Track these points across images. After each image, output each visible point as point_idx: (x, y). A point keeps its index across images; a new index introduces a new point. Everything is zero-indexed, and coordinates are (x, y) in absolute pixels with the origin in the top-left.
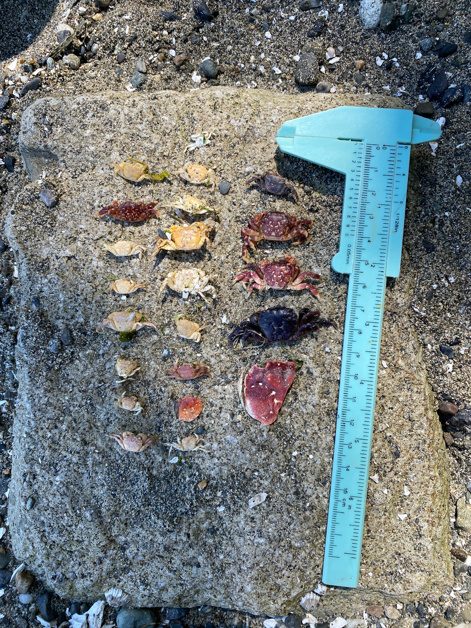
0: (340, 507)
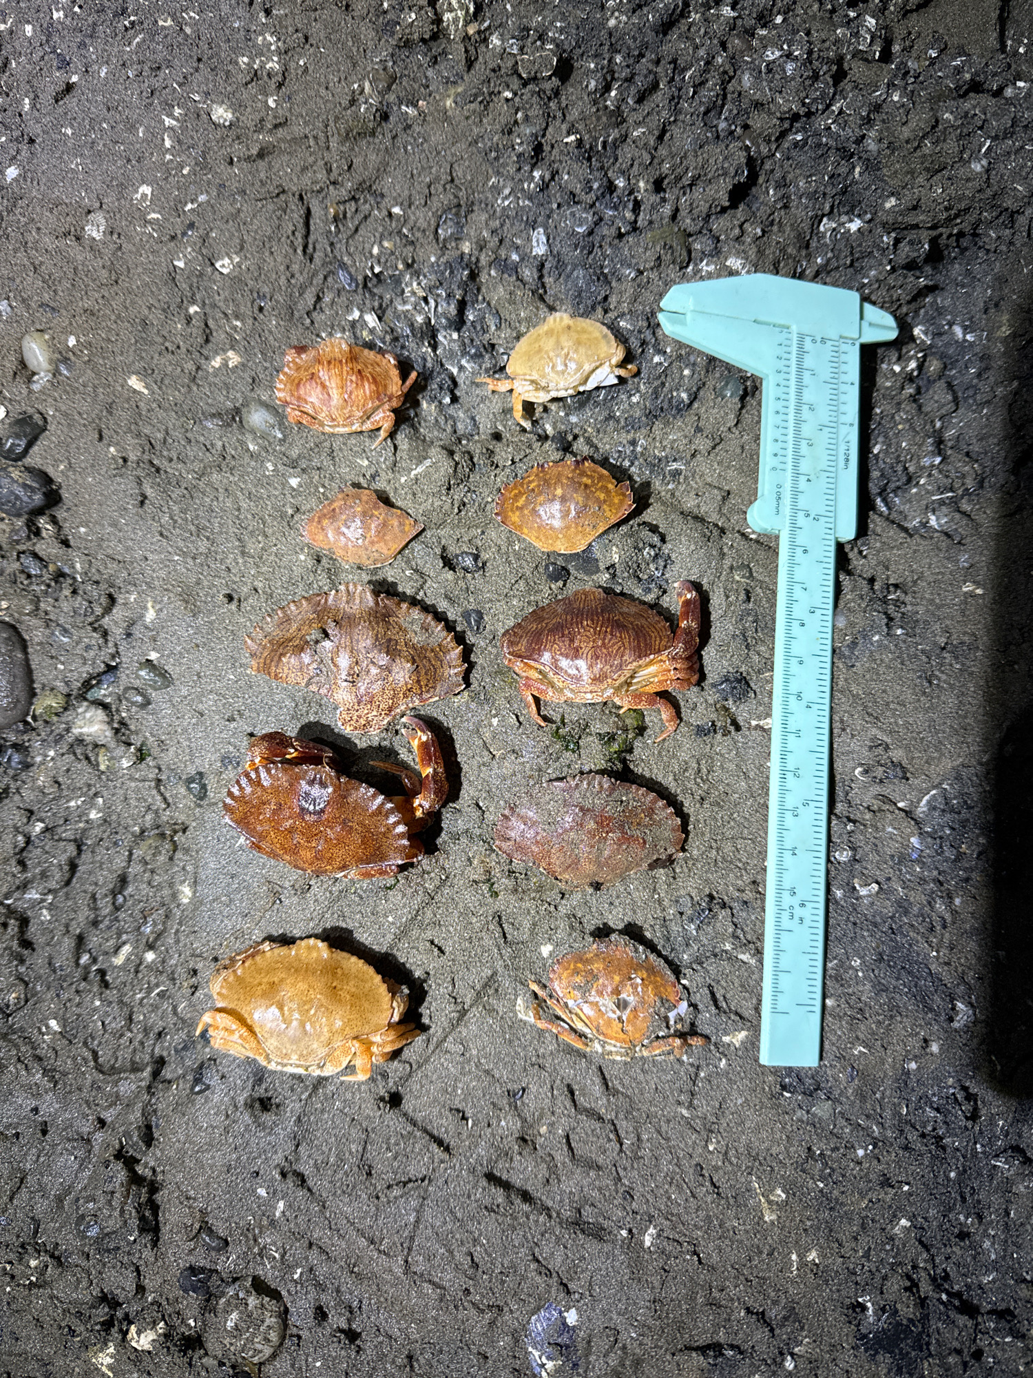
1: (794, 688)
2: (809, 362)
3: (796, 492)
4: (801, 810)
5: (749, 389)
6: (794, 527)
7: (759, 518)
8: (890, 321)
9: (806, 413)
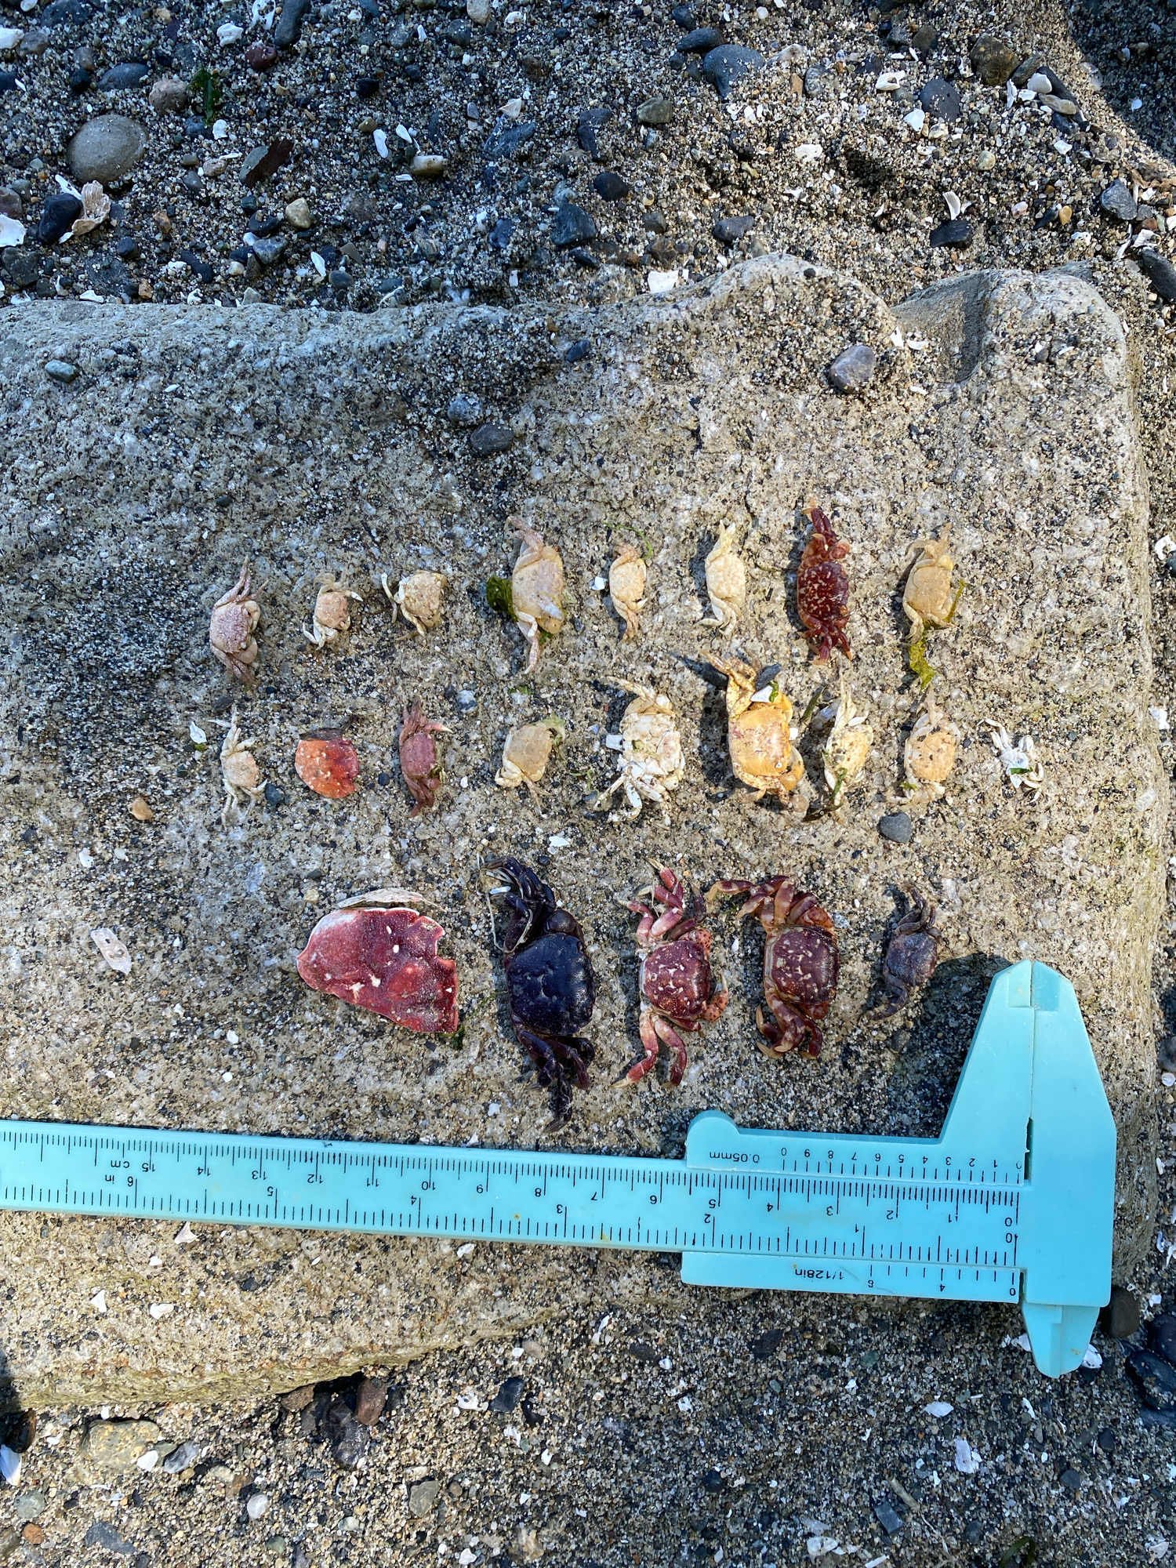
0: (107, 1155)
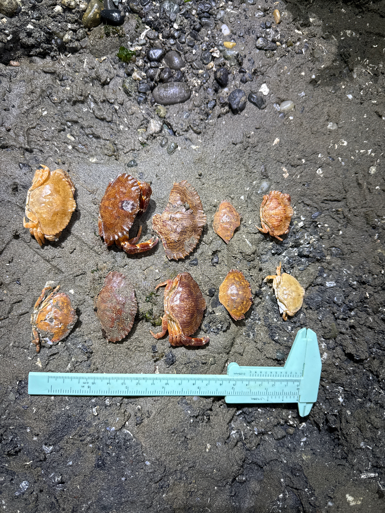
1: (170, 382)
2: (290, 384)
3: (242, 380)
4: (124, 386)
5: (280, 362)
6: (229, 380)
7: (233, 367)
8: (307, 414)
9: (271, 383)
